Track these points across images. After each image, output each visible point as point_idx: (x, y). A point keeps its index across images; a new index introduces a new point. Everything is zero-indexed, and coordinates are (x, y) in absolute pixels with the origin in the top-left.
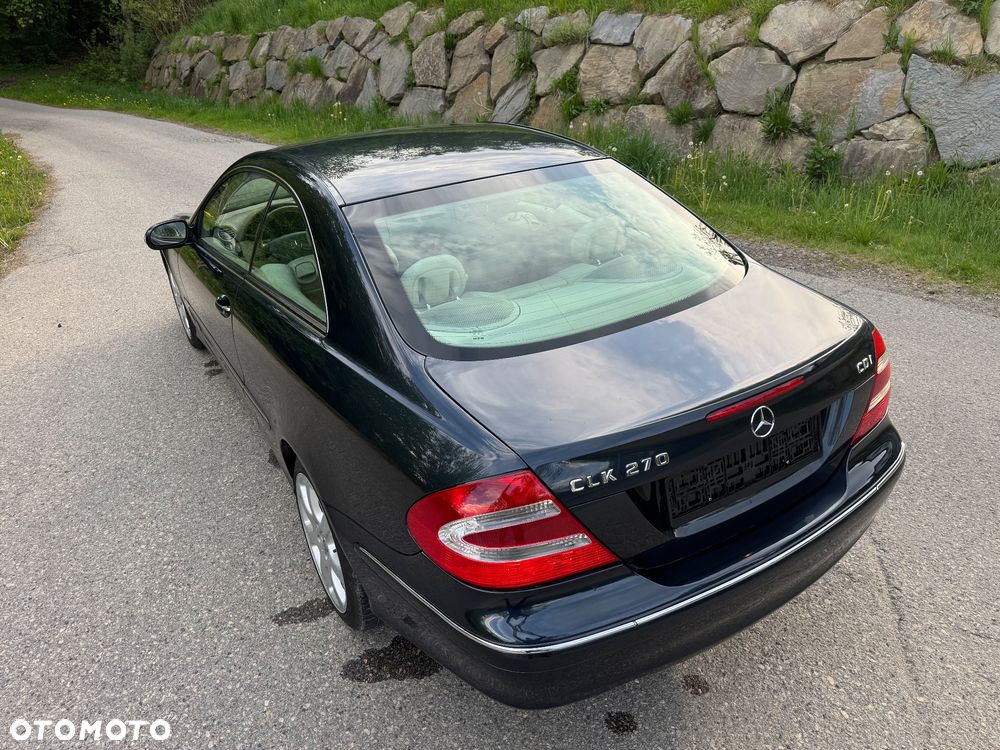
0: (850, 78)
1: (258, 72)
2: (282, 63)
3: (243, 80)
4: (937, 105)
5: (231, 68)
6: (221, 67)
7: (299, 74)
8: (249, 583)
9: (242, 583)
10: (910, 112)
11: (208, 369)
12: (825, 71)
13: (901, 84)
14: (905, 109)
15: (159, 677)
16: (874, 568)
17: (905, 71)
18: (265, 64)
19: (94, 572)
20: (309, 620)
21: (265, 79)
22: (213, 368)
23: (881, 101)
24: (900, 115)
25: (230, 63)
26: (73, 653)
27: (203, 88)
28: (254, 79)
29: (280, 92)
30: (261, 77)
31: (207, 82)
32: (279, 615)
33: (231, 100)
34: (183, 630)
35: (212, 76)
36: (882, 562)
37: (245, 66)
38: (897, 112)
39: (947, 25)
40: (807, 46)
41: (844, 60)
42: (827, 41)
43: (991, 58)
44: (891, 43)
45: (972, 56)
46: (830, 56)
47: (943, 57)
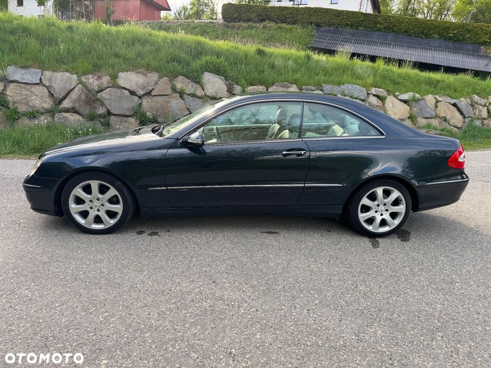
12: (153, 99)
13: (184, 104)
14: (189, 112)
17: (183, 100)
23: (180, 110)
38: (187, 113)
39: (190, 85)
40: (143, 89)
41: (159, 95)
42: (151, 88)
43: (208, 97)
44: (174, 90)
45: (202, 96)
46: (153, 93)
47: (194, 95)
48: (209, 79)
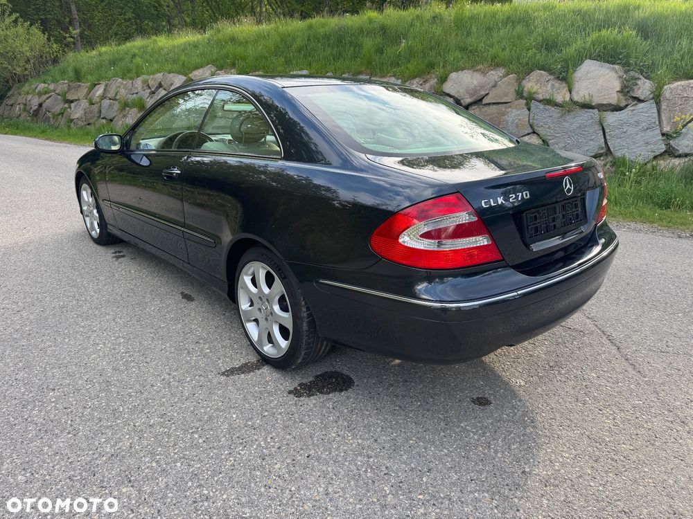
0: (498, 114)
1: (95, 108)
2: (114, 102)
3: (82, 112)
4: (549, 128)
5: (73, 105)
6: (64, 104)
7: (127, 109)
8: (194, 358)
9: (189, 358)
10: (534, 132)
11: (114, 255)
12: (483, 110)
13: (527, 117)
14: (531, 131)
15: (143, 411)
16: (594, 328)
17: (529, 109)
18: (100, 102)
19: (66, 361)
20: (250, 372)
21: (100, 112)
22: (117, 254)
23: (517, 126)
24: (528, 134)
25: (72, 102)
26: (65, 405)
27: (49, 118)
28: (91, 112)
29: (111, 120)
30: (97, 110)
31: (53, 114)
32: (225, 372)
33: (72, 125)
34: (152, 386)
35: (58, 109)
36: (596, 326)
37: (84, 104)
38: (527, 132)
39: (550, 85)
40: (472, 95)
41: (494, 104)
42: (483, 93)
43: (575, 103)
44: (520, 94)
45: (565, 102)
46: (485, 101)
47: (549, 102)
48: (588, 73)
